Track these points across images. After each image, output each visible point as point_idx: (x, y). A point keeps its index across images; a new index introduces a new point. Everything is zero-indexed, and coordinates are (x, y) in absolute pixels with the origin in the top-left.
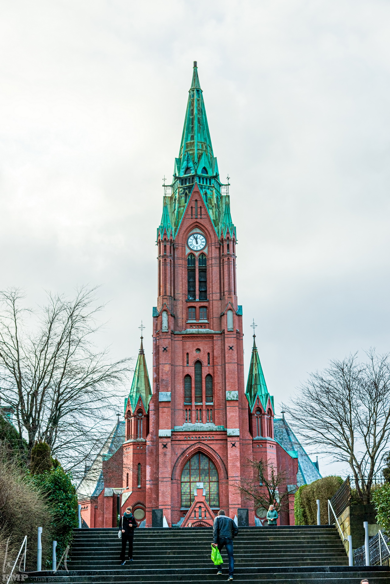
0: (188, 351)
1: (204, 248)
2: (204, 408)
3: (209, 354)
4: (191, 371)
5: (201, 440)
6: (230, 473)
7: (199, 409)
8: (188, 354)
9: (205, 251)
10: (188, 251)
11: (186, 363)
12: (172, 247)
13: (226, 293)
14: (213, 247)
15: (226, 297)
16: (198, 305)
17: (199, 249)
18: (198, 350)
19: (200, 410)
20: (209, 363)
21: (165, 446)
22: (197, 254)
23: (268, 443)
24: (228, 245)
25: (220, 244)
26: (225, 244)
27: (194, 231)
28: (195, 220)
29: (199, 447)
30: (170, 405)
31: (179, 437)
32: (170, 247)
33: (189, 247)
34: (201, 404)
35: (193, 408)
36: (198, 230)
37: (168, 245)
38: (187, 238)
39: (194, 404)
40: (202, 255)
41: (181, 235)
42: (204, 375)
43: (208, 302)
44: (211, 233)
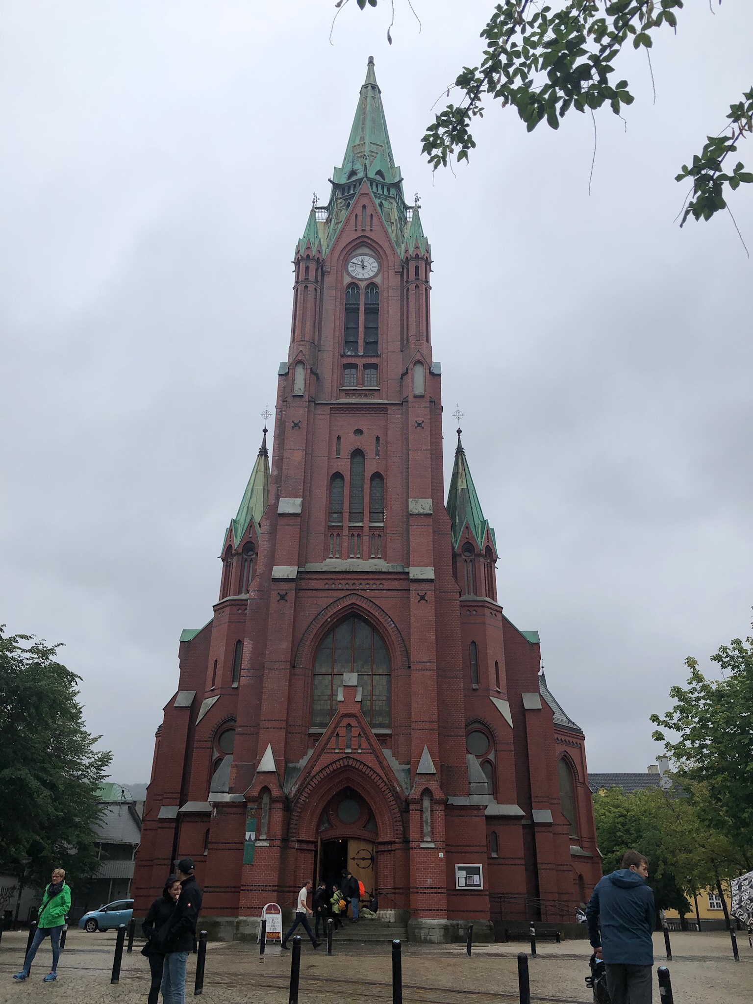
0: (340, 433)
1: (375, 276)
2: (366, 529)
3: (378, 438)
4: (343, 465)
5: (358, 590)
6: (415, 656)
7: (356, 534)
8: (339, 438)
9: (378, 280)
10: (347, 280)
11: (335, 453)
12: (320, 270)
13: (411, 339)
14: (392, 273)
15: (412, 344)
16: (360, 362)
17: (366, 276)
18: (359, 432)
19: (359, 535)
20: (377, 454)
21: (283, 597)
22: (363, 285)
23: (488, 607)
24: (417, 268)
25: (403, 266)
26: (412, 265)
27: (359, 251)
28: (360, 234)
29: (353, 604)
30: (299, 520)
31: (314, 584)
32: (317, 270)
33: (349, 274)
34: (361, 524)
35: (346, 531)
36: (366, 250)
37: (313, 266)
38: (346, 261)
39: (346, 524)
40: (372, 285)
41: (336, 254)
42: (368, 474)
43: (379, 356)
44: (388, 251)
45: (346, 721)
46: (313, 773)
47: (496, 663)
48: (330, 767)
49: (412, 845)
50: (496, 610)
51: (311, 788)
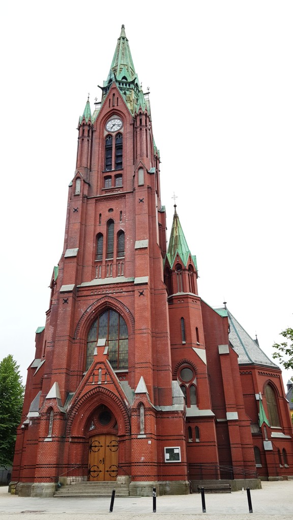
0: (101, 212)
1: (120, 129)
2: (115, 261)
3: (121, 212)
4: (103, 229)
5: (109, 294)
7: (110, 264)
8: (100, 215)
9: (122, 131)
10: (106, 133)
11: (98, 223)
12: (91, 130)
14: (128, 125)
16: (113, 174)
17: (116, 130)
18: (111, 210)
21: (66, 301)
22: (114, 134)
23: (190, 298)
24: (141, 120)
25: (134, 121)
26: (138, 119)
27: (112, 117)
28: (112, 108)
29: (106, 302)
30: (75, 260)
31: (85, 293)
32: (89, 131)
33: (107, 130)
34: (112, 259)
35: (104, 263)
36: (115, 116)
37: (86, 128)
38: (105, 123)
39: (104, 259)
40: (119, 134)
41: (99, 121)
42: (116, 232)
43: (122, 169)
44: (127, 115)
45: (99, 366)
46: (80, 397)
47: (197, 329)
48: (90, 393)
49: (133, 436)
50: (196, 299)
51: (79, 406)
